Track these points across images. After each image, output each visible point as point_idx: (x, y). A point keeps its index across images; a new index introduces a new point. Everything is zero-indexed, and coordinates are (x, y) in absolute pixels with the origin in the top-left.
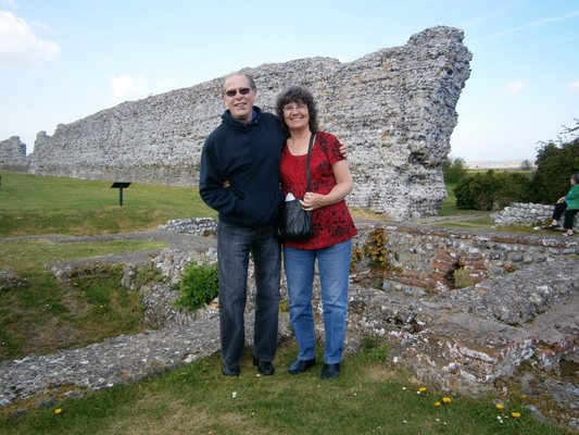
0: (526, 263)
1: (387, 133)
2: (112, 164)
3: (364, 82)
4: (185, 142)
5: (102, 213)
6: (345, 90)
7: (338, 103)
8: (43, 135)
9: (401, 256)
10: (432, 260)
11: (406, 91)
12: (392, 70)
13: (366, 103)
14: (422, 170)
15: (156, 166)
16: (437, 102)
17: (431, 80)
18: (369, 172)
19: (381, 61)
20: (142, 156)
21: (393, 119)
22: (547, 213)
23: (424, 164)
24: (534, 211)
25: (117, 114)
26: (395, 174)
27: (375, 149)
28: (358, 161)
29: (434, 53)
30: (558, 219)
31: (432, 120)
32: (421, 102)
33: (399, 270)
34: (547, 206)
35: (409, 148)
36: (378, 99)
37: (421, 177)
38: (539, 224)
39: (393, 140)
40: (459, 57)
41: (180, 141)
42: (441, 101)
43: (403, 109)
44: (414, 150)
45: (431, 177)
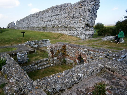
0: (95, 57)
1: (81, 20)
2: (29, 27)
3: (76, 8)
4: (42, 22)
5: (19, 39)
6: (72, 10)
7: (71, 13)
8: (17, 21)
9: (69, 52)
10: (75, 54)
11: (85, 10)
12: (82, 6)
13: (76, 13)
14: (88, 28)
15: (37, 27)
16: (91, 13)
17: (90, 7)
18: (77, 29)
19: (80, 3)
20: (35, 25)
21: (82, 17)
22: (114, 38)
23: (89, 27)
24: (111, 38)
25: (30, 17)
26: (82, 29)
27: (78, 23)
28: (74, 26)
29: (91, 1)
30: (116, 40)
31: (90, 17)
32: (88, 13)
33: (69, 56)
34: (114, 37)
35: (85, 23)
36: (79, 12)
37: (88, 30)
38: (112, 41)
39: (82, 21)
40: (97, 2)
41: (41, 22)
42: (92, 12)
43: (84, 14)
44: (86, 24)
45: (91, 29)
